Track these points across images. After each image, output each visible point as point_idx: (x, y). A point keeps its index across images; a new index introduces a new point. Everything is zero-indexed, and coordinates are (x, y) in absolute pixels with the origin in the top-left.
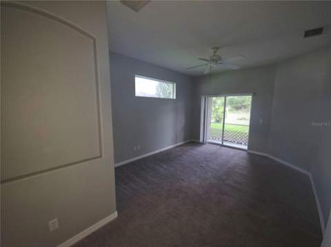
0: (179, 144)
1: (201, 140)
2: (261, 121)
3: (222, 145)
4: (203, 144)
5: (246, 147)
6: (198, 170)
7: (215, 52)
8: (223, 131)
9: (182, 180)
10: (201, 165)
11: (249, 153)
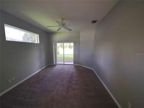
0: (43, 68)
1: (54, 64)
2: (77, 53)
3: (64, 64)
4: (56, 65)
5: (72, 63)
6: (58, 81)
7: (62, 21)
8: (64, 58)
9: (52, 91)
10: (58, 77)
11: (74, 66)
